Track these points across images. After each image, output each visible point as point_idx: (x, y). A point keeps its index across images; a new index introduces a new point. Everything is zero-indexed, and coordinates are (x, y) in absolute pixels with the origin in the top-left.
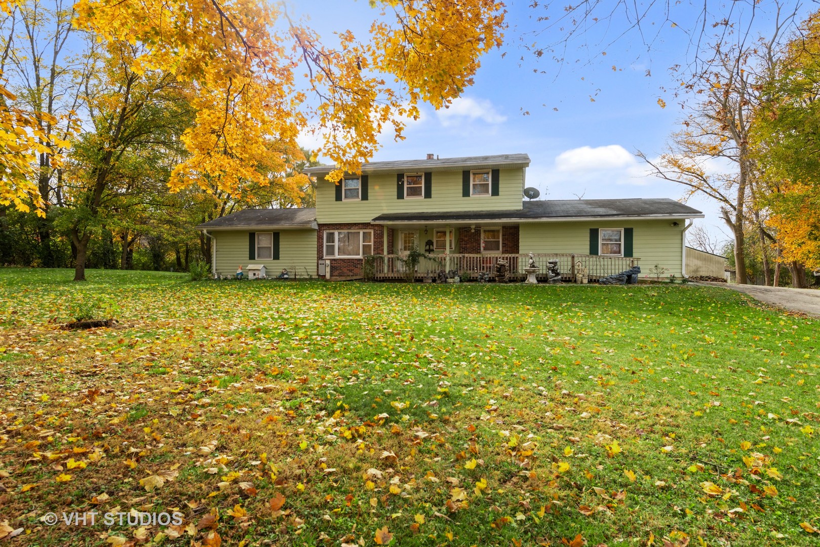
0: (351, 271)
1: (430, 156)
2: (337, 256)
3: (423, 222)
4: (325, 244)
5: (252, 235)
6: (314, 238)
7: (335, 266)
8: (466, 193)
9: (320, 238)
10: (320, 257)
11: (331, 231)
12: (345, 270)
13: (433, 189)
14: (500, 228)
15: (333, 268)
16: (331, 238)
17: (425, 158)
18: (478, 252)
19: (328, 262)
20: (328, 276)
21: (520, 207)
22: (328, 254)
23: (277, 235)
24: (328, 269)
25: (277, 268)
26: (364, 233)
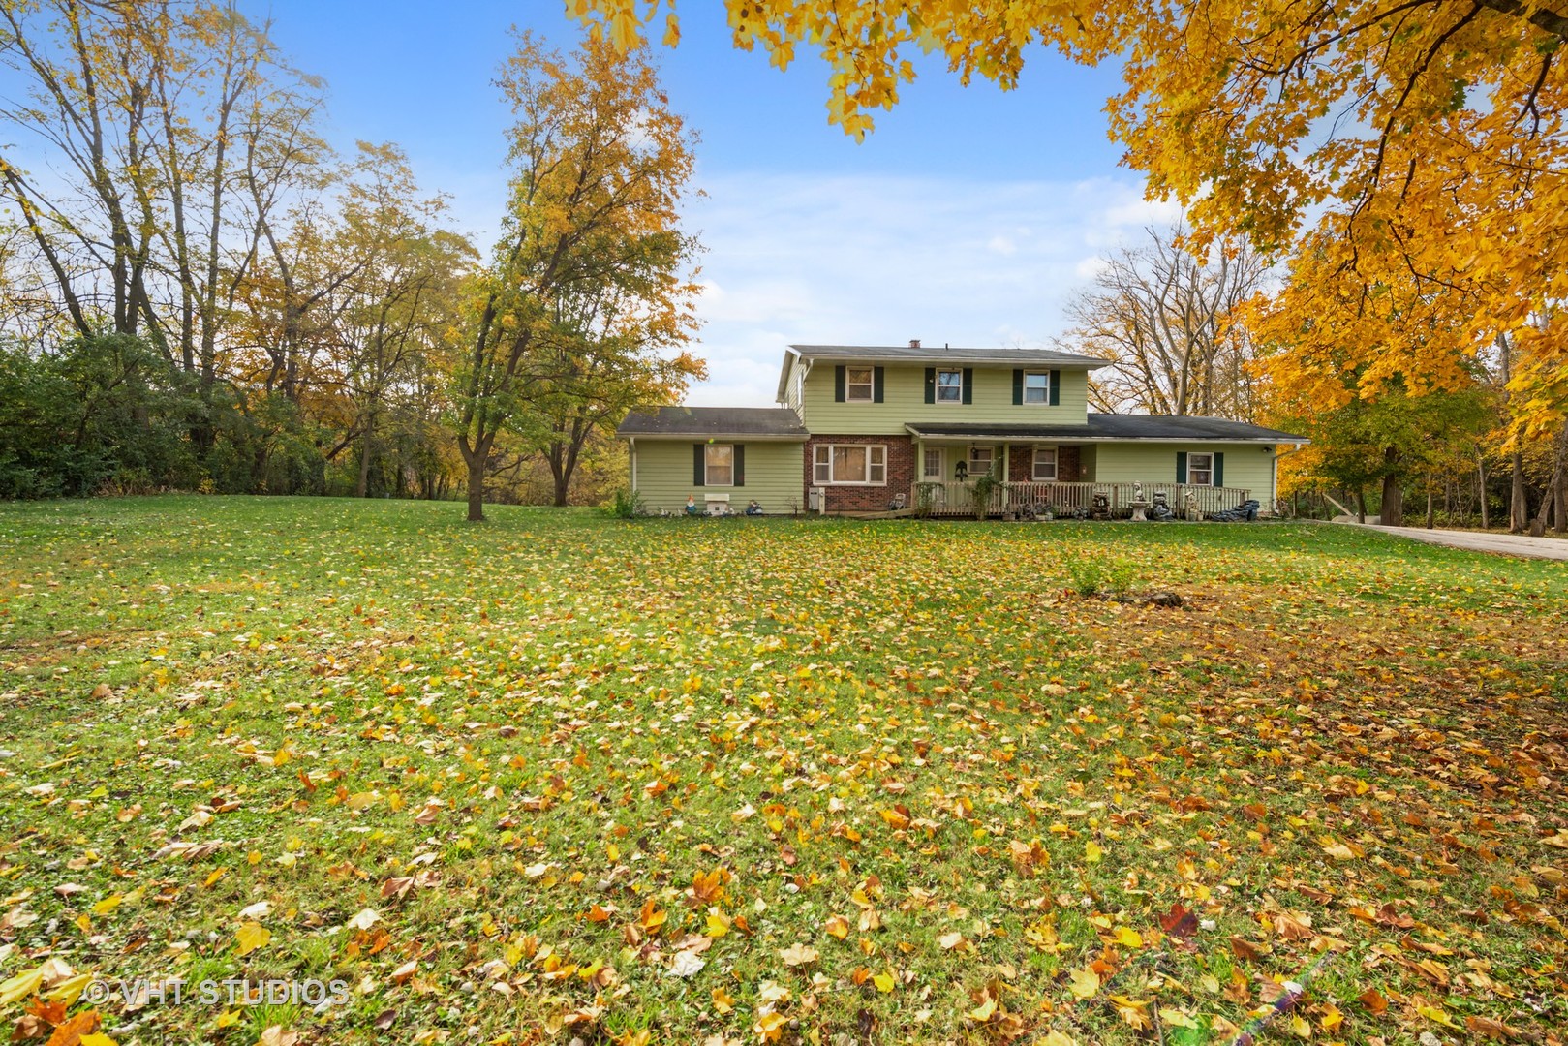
0: (855, 503)
1: (915, 344)
2: (833, 483)
3: (970, 437)
4: (815, 464)
5: (699, 448)
6: (799, 456)
7: (832, 495)
8: (1017, 399)
9: (808, 455)
10: (808, 484)
11: (824, 445)
12: (846, 502)
13: (974, 391)
14: (1056, 448)
15: (829, 500)
16: (823, 454)
17: (907, 345)
18: (1030, 480)
19: (822, 491)
20: (822, 511)
21: (1084, 422)
22: (818, 479)
23: (739, 449)
24: (822, 501)
25: (742, 498)
26: (873, 450)
